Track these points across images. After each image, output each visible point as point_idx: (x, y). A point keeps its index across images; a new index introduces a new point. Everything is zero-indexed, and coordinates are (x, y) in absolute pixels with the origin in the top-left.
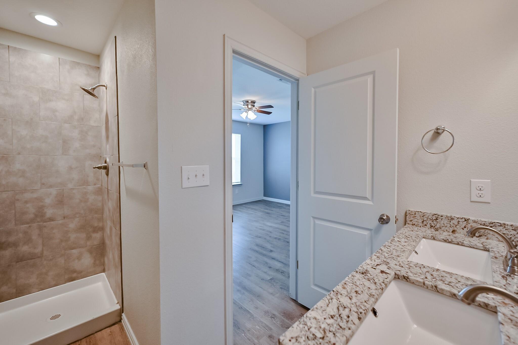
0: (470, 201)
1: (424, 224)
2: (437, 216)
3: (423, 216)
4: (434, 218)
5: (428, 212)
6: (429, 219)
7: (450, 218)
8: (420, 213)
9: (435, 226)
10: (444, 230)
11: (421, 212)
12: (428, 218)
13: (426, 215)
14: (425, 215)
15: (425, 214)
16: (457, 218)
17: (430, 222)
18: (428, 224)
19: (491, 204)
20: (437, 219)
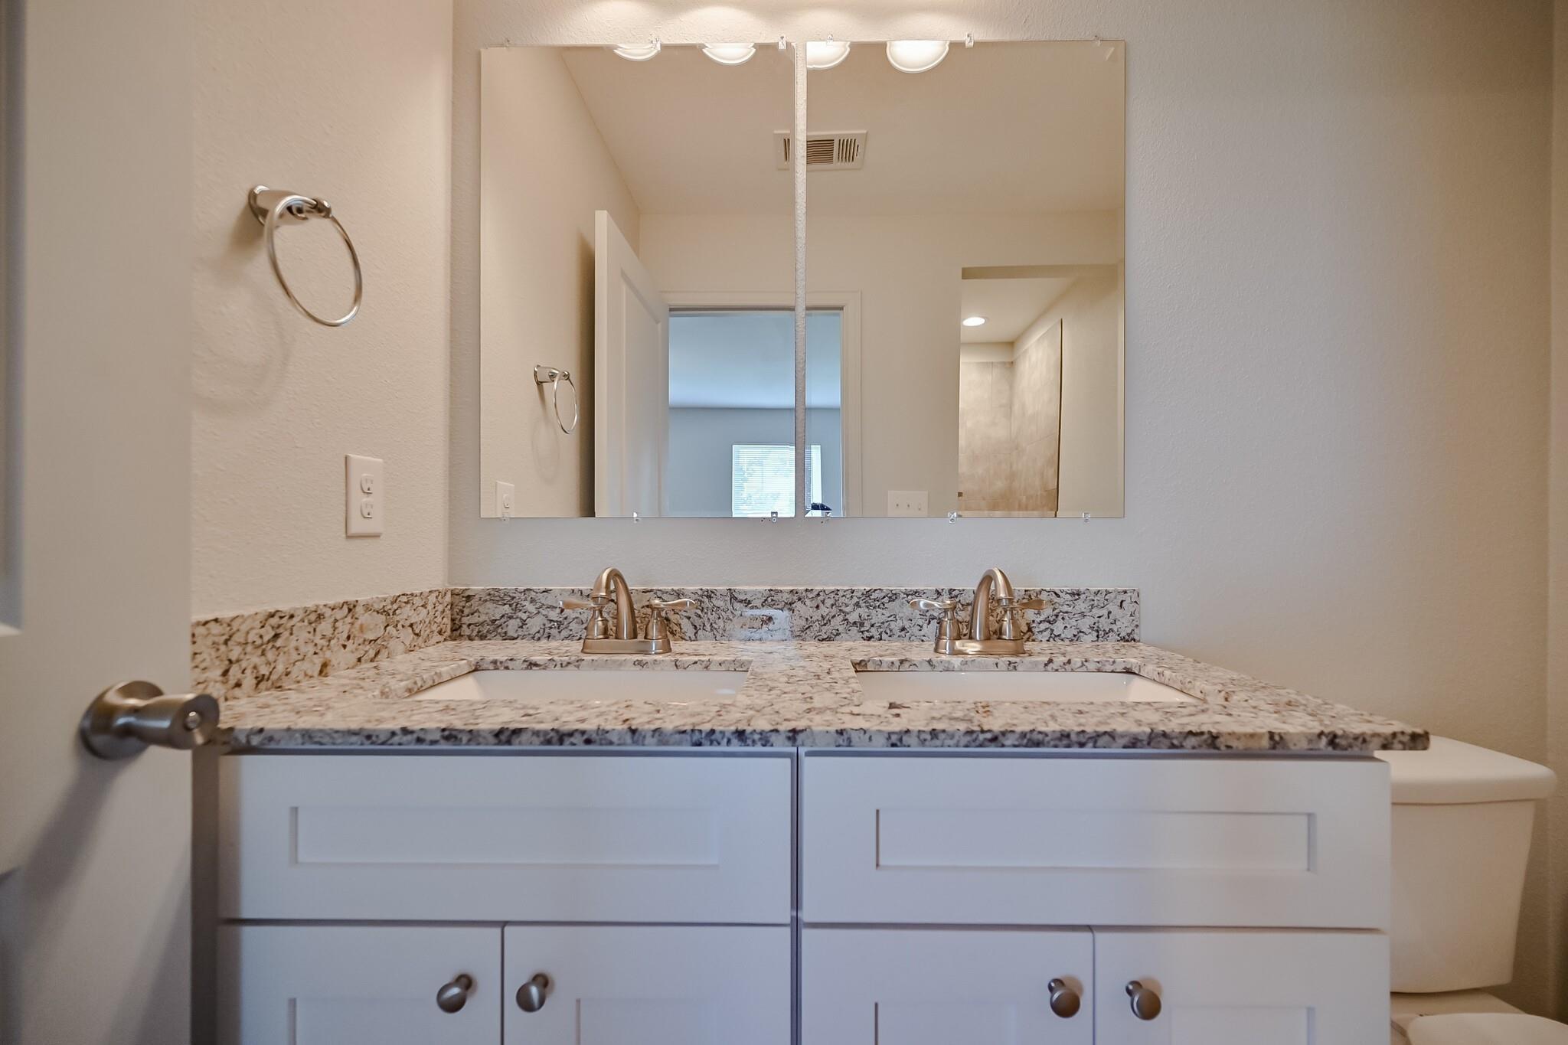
0: (344, 535)
1: (232, 681)
2: (274, 621)
3: (226, 642)
4: (267, 632)
5: (246, 613)
6: (249, 648)
7: (314, 614)
8: (215, 629)
9: (271, 673)
10: (299, 679)
11: (216, 620)
12: (247, 643)
13: (238, 630)
14: (235, 629)
15: (235, 625)
16: (332, 607)
17: (256, 659)
18: (248, 672)
19: (382, 537)
20: (276, 636)
